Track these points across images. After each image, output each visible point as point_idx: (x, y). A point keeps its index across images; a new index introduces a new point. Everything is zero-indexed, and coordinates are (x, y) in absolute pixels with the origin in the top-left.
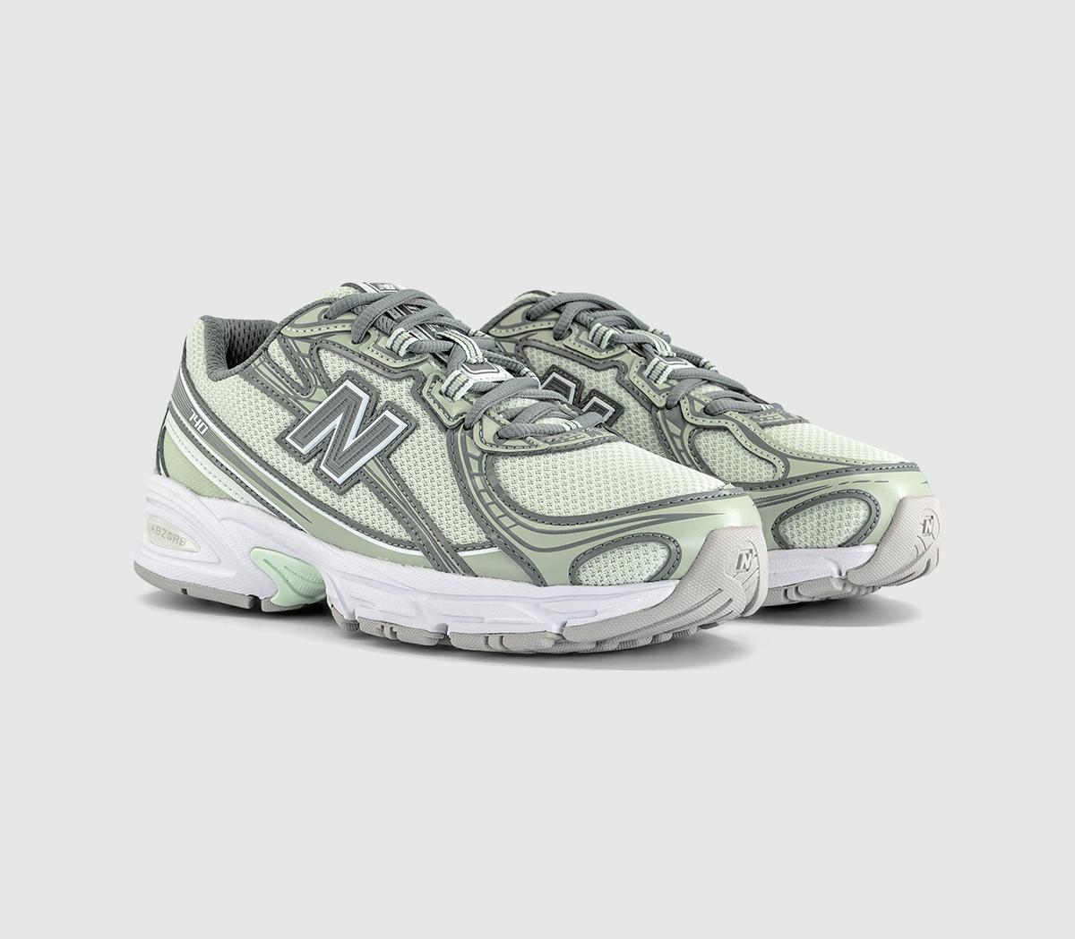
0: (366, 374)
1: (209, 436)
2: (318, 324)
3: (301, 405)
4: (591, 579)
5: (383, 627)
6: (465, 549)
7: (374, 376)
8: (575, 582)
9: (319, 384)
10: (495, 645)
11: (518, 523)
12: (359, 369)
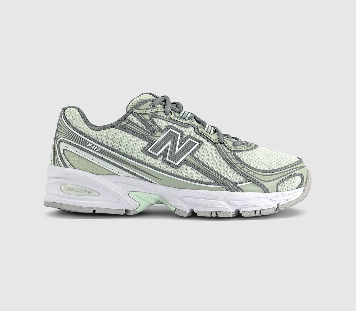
0: (175, 126)
1: (101, 151)
2: (150, 108)
3: (151, 138)
4: (282, 189)
5: (212, 213)
6: (240, 183)
7: (179, 127)
8: (277, 191)
9: (157, 130)
10: (258, 214)
11: (255, 173)
12: (172, 124)
